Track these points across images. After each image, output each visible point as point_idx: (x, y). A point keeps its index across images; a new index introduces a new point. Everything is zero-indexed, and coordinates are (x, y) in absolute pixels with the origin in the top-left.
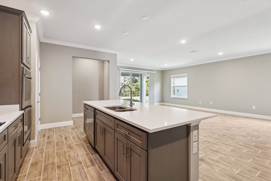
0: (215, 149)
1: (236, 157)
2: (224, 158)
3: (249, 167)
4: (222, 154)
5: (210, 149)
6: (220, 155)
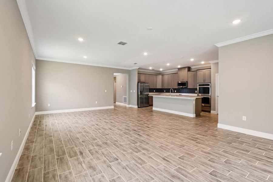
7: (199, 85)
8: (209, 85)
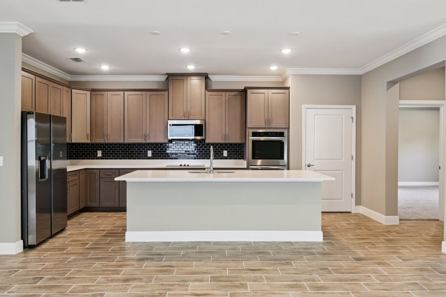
0: (133, 284)
1: (95, 284)
2: (113, 274)
3: (77, 276)
4: (118, 280)
5: (140, 279)
6: (120, 276)
7: (254, 134)
8: (282, 134)
